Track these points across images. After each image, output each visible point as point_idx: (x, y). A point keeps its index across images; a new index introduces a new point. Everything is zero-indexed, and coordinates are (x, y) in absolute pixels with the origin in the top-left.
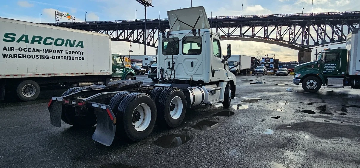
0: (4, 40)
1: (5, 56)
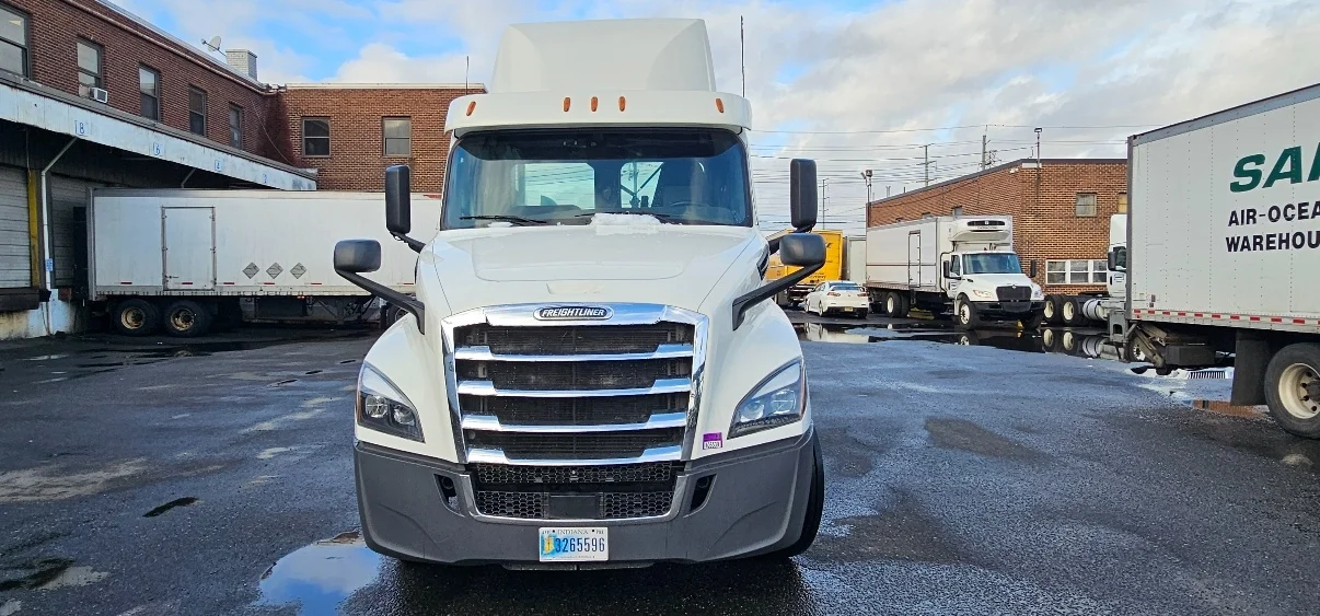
0: (1235, 187)
1: (1232, 244)
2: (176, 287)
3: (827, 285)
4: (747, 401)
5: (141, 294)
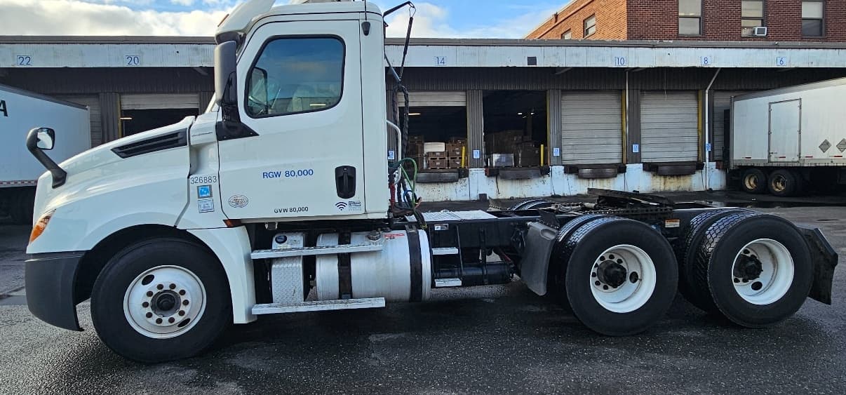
2: (776, 160)
5: (756, 165)
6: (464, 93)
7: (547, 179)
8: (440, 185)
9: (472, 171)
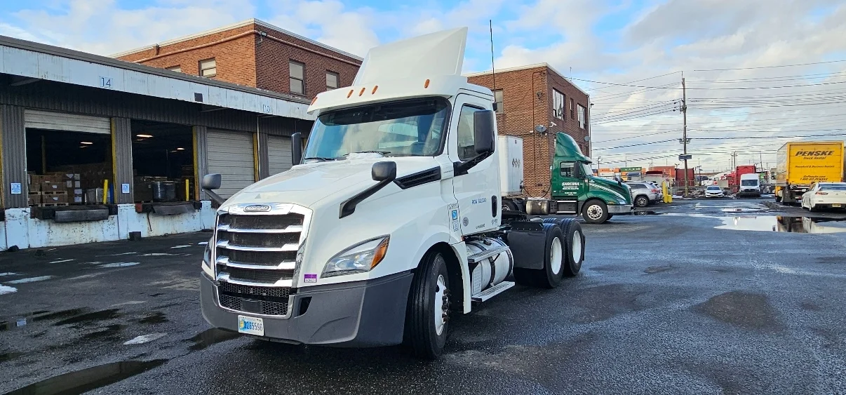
3: (817, 185)
4: (335, 258)
6: (107, 120)
7: (197, 213)
8: (83, 224)
9: (121, 207)
